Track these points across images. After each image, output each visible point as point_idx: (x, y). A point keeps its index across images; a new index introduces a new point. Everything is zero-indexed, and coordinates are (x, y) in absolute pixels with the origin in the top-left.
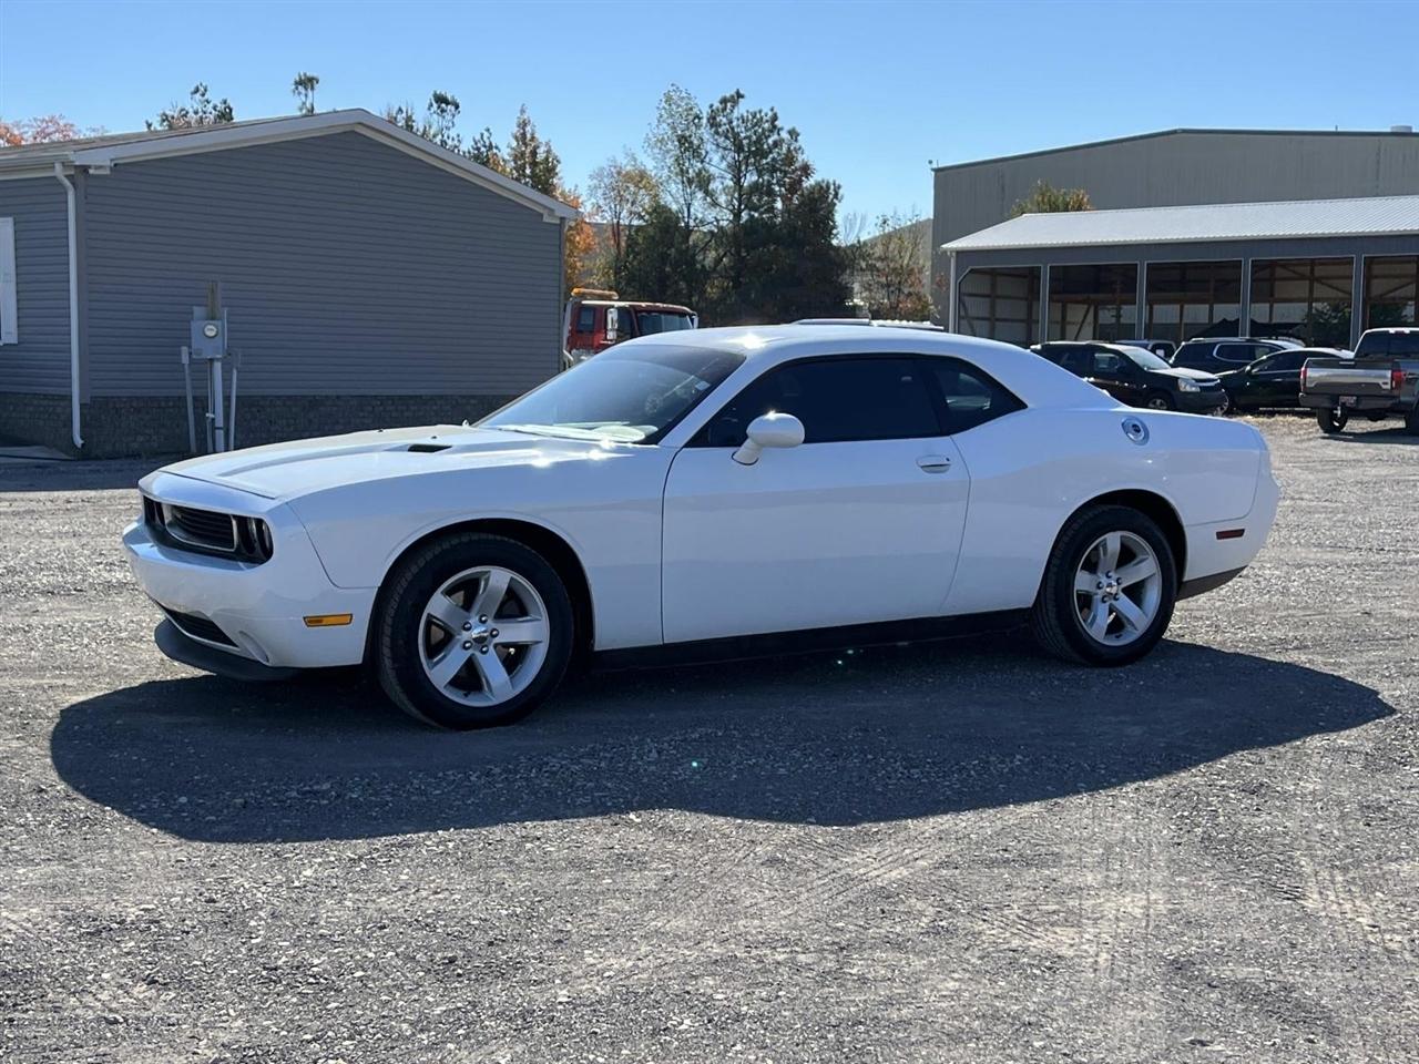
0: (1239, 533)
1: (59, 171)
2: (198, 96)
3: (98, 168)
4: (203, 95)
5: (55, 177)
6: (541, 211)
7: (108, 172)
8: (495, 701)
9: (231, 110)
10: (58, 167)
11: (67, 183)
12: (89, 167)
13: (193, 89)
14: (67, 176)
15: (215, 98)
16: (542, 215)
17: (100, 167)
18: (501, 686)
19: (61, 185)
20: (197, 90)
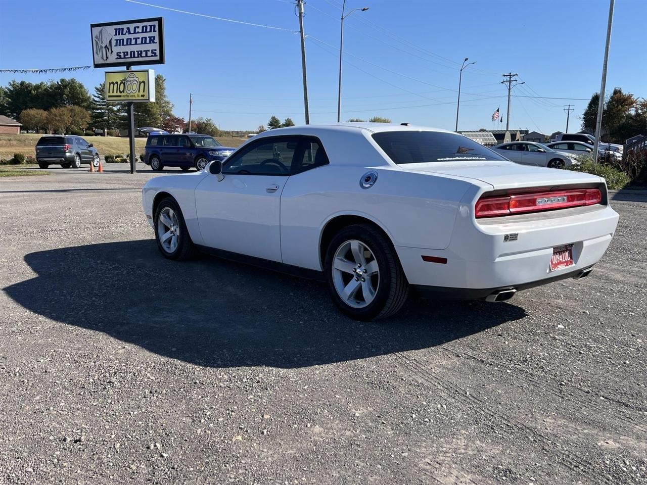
0: (444, 261)
8: (171, 252)
18: (172, 247)
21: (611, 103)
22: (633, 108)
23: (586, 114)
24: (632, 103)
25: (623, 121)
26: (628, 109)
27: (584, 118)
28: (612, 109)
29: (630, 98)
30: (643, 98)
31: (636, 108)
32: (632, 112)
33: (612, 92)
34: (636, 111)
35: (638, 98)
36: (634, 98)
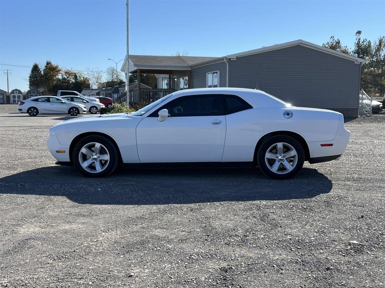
0: (331, 145)
1: (225, 60)
2: (332, 39)
3: (233, 59)
4: (333, 38)
5: (224, 62)
6: (354, 61)
7: (236, 59)
8: (97, 172)
9: (340, 41)
10: (225, 59)
11: (227, 63)
12: (231, 59)
13: (331, 37)
14: (227, 61)
15: (336, 39)
16: (354, 62)
17: (234, 58)
18: (99, 169)
19: (226, 63)
20: (332, 37)
21: (46, 70)
22: (60, 74)
23: (30, 77)
24: (59, 71)
25: (55, 82)
26: (58, 74)
27: (29, 80)
28: (47, 74)
29: (57, 68)
30: (66, 68)
31: (62, 74)
32: (60, 77)
33: (46, 63)
34: (62, 76)
35: (62, 68)
36: (60, 67)
